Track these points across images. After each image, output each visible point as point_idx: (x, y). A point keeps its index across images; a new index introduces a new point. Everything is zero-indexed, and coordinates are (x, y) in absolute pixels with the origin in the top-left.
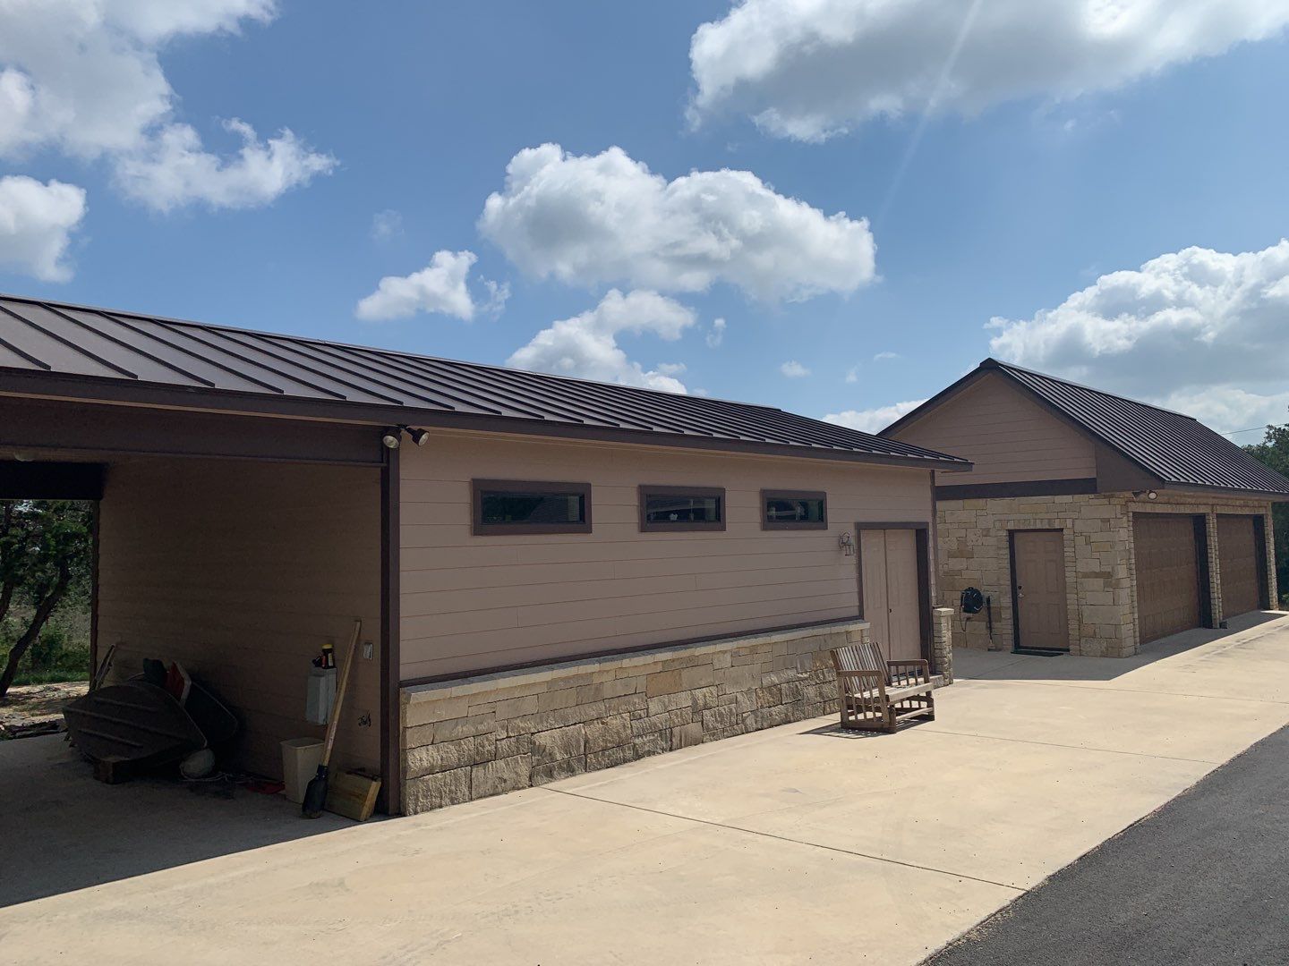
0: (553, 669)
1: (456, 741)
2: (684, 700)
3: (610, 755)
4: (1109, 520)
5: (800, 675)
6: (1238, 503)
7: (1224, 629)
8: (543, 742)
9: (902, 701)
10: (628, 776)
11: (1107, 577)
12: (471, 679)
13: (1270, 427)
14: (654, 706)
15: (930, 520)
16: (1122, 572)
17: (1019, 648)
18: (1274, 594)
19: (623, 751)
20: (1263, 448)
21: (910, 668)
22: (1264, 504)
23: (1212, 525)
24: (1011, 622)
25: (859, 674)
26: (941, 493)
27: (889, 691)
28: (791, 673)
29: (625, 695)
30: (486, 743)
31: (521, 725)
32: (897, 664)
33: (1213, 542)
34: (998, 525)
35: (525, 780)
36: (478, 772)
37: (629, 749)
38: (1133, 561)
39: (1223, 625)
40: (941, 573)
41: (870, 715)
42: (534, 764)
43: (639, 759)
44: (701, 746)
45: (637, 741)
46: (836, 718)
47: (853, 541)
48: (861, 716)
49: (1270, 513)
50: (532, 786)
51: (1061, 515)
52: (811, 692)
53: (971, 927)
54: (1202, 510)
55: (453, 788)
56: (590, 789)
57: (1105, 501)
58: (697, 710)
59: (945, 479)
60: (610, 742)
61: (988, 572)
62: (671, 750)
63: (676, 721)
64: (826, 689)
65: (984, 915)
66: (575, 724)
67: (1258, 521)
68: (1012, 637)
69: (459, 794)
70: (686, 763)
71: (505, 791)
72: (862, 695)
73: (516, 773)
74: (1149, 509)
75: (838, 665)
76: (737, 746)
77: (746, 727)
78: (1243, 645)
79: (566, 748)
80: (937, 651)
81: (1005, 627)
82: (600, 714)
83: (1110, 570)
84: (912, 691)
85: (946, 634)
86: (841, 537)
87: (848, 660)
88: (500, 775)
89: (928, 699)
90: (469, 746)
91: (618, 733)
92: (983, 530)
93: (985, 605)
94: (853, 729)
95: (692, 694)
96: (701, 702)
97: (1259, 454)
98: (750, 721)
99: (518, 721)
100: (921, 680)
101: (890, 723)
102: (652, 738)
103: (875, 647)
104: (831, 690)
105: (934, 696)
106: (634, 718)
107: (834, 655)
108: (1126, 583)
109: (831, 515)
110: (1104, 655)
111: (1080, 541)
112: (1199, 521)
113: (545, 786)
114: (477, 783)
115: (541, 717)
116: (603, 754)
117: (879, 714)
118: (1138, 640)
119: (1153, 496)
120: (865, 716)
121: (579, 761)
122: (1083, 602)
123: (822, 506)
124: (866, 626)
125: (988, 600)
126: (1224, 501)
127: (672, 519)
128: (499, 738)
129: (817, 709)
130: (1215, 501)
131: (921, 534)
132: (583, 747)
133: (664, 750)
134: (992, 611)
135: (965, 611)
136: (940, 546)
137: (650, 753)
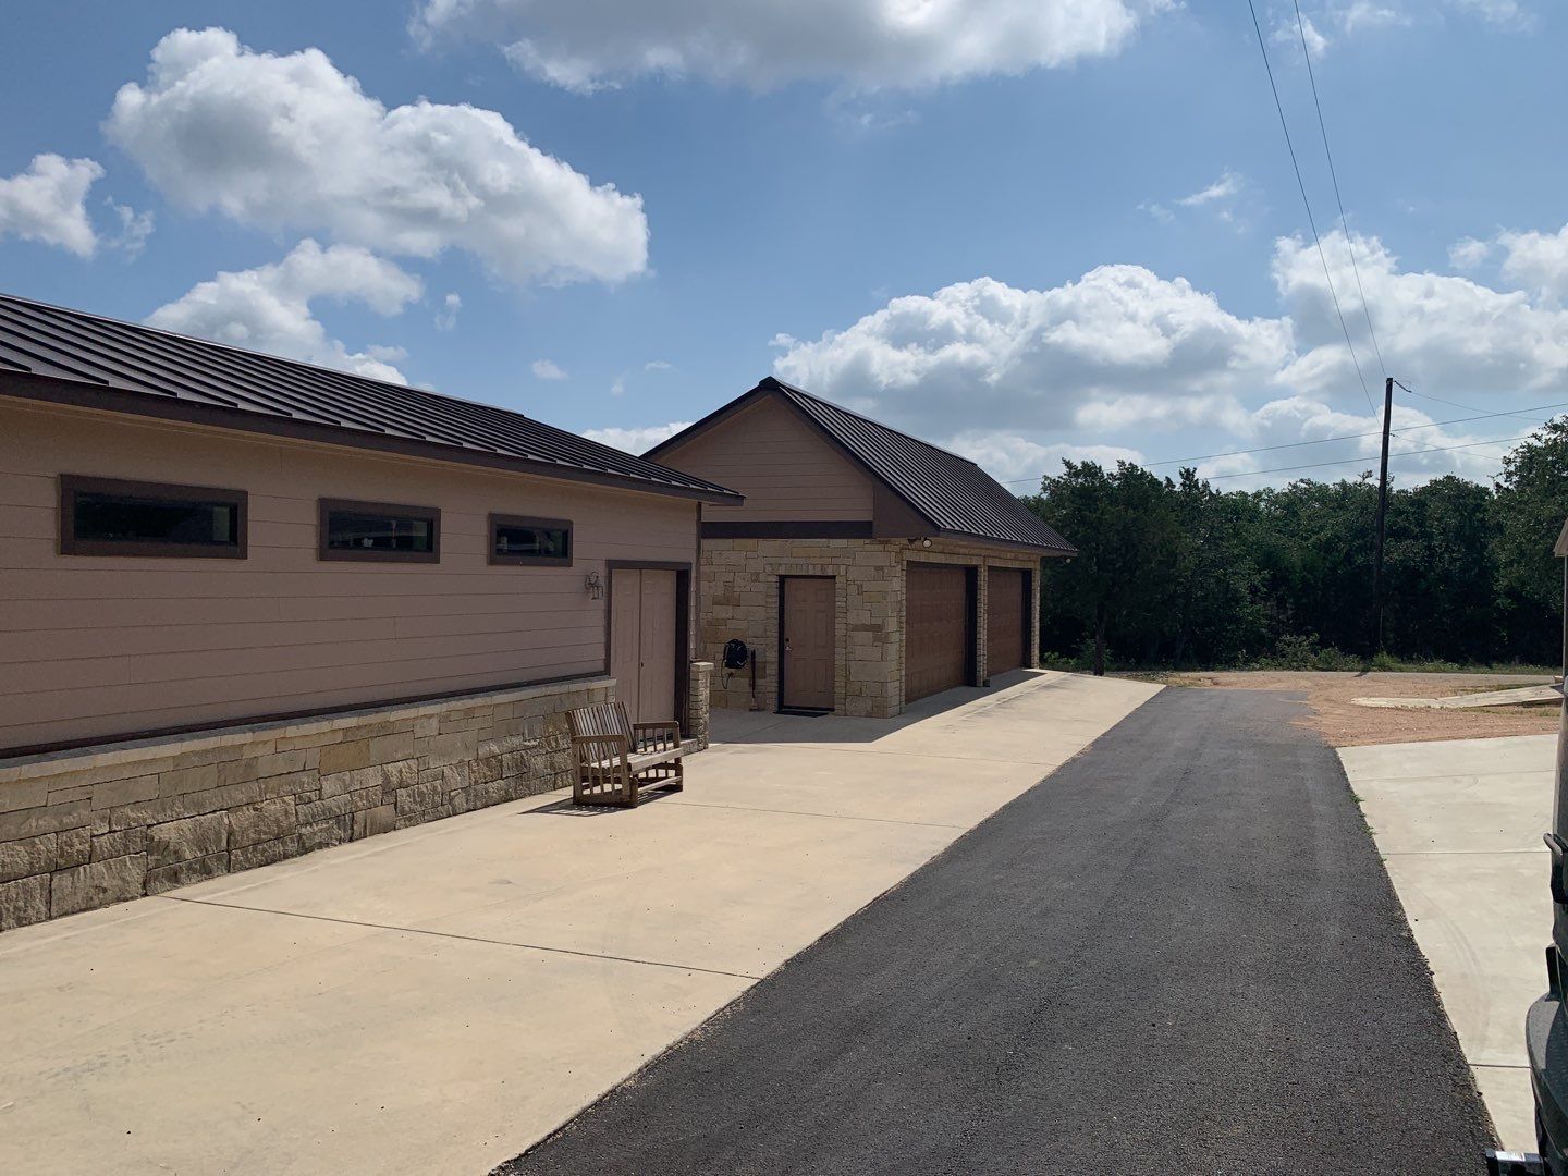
0: (182, 740)
1: (29, 839)
2: (373, 777)
3: (264, 850)
4: (882, 568)
5: (527, 743)
6: (1009, 556)
7: (988, 687)
8: (164, 836)
9: (647, 770)
10: (287, 875)
11: (877, 628)
12: (52, 754)
13: (1046, 478)
14: (329, 786)
15: (693, 560)
16: (892, 625)
17: (783, 708)
18: (1036, 652)
19: (284, 844)
20: (1038, 500)
21: (659, 732)
22: (1033, 557)
23: (983, 576)
24: (776, 679)
25: (598, 739)
26: (709, 530)
27: (632, 758)
28: (516, 741)
29: (289, 773)
30: (76, 841)
31: (132, 815)
32: (644, 727)
33: (983, 595)
34: (769, 569)
35: (136, 887)
36: (63, 881)
37: (292, 841)
38: (904, 614)
39: (986, 684)
40: (703, 623)
41: (608, 787)
42: (150, 866)
43: (306, 853)
44: (393, 833)
45: (303, 830)
46: (567, 793)
47: (602, 581)
48: (597, 790)
49: (1038, 568)
50: (146, 895)
51: (834, 561)
52: (539, 763)
53: (695, 1026)
54: (975, 562)
55: (21, 903)
56: (233, 894)
57: (881, 547)
58: (388, 789)
59: (715, 513)
60: (265, 833)
61: (754, 622)
62: (351, 840)
63: (360, 803)
64: (559, 759)
65: (711, 1011)
66: (214, 812)
67: (1027, 575)
68: (775, 695)
69: (30, 912)
70: (369, 856)
71: (104, 904)
72: (600, 764)
73: (123, 879)
74: (922, 558)
75: (573, 730)
76: (441, 832)
77: (453, 809)
78: (1003, 704)
79: (200, 843)
80: (692, 711)
81: (769, 684)
82: (251, 797)
83: (880, 623)
84: (658, 758)
85: (703, 692)
86: (588, 577)
87: (586, 724)
88: (96, 882)
89: (677, 767)
90: (47, 846)
91: (277, 821)
92: (752, 574)
93: (749, 659)
94: (587, 805)
95: (383, 770)
96: (395, 780)
97: (1033, 506)
98: (460, 801)
99: (127, 810)
100: (670, 745)
101: (630, 796)
102: (325, 826)
103: (619, 708)
104: (564, 760)
105: (683, 763)
106: (301, 800)
107: (570, 717)
108: (895, 637)
109: (578, 548)
110: (869, 715)
111: (852, 589)
112: (971, 573)
113: (167, 894)
114: (59, 895)
115: (162, 804)
116: (255, 850)
117: (618, 786)
118: (903, 698)
119: (927, 543)
120: (602, 789)
121: (219, 859)
122: (851, 657)
123: (566, 537)
124: (612, 683)
125: (753, 653)
126: (997, 554)
127: (365, 545)
128: (95, 833)
129: (546, 783)
130: (990, 553)
131: (683, 576)
132: (225, 841)
133: (341, 841)
134: (757, 665)
135: (728, 665)
136: (703, 590)
137: (321, 846)
